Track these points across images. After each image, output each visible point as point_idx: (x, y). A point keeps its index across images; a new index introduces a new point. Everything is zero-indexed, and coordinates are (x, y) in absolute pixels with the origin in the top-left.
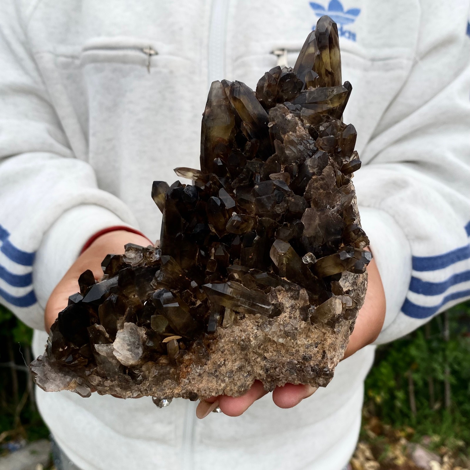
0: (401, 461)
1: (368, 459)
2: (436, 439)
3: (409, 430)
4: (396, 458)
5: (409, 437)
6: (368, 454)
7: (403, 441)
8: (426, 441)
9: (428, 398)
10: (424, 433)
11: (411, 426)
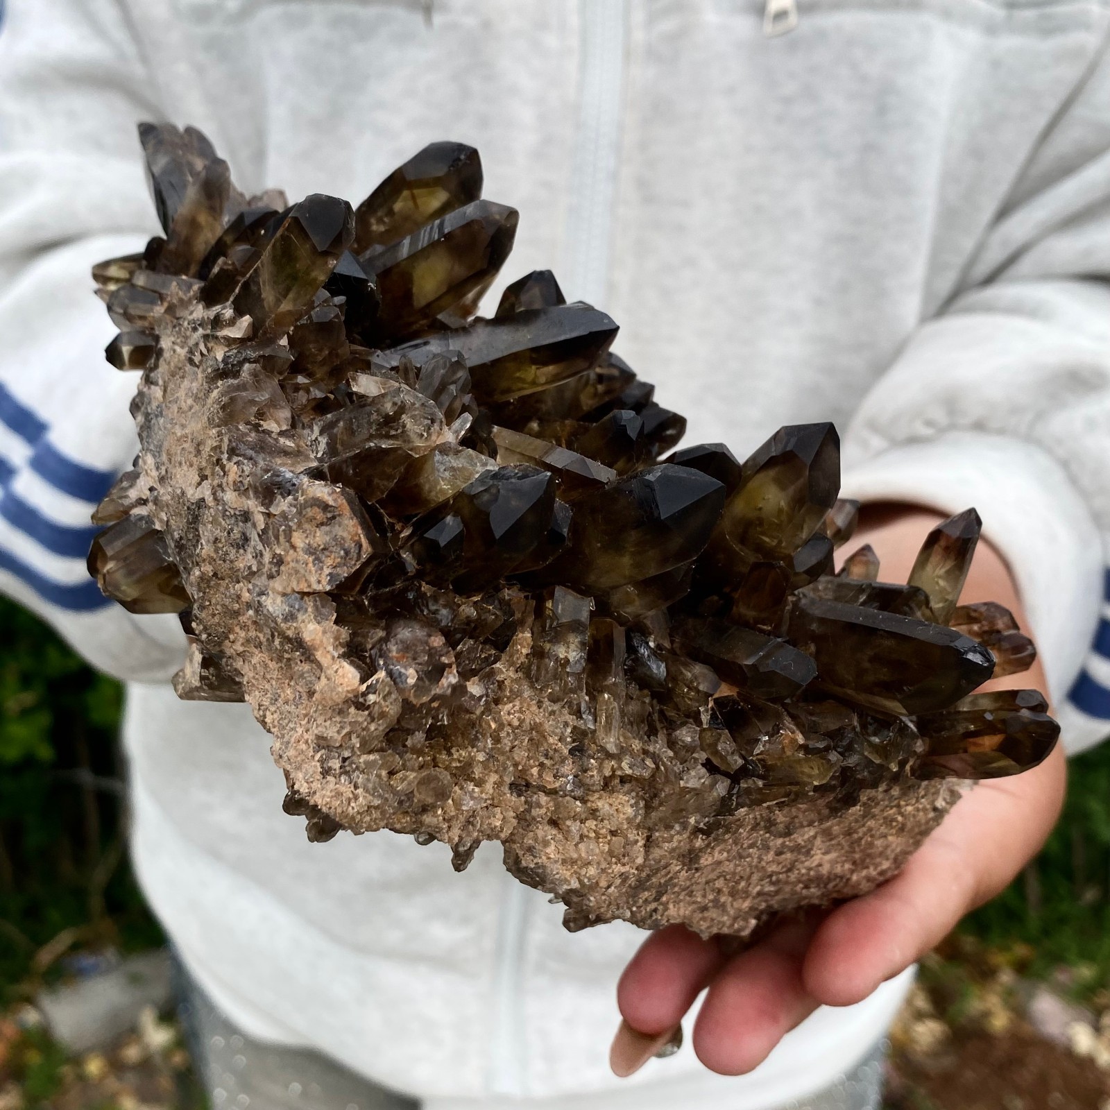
0: (1000, 1021)
1: (919, 1016)
2: (1086, 972)
3: (1021, 950)
4: (987, 1014)
5: (1022, 968)
6: (922, 1003)
7: (1006, 977)
8: (1061, 977)
9: (1069, 875)
10: (1057, 959)
11: (1028, 940)
